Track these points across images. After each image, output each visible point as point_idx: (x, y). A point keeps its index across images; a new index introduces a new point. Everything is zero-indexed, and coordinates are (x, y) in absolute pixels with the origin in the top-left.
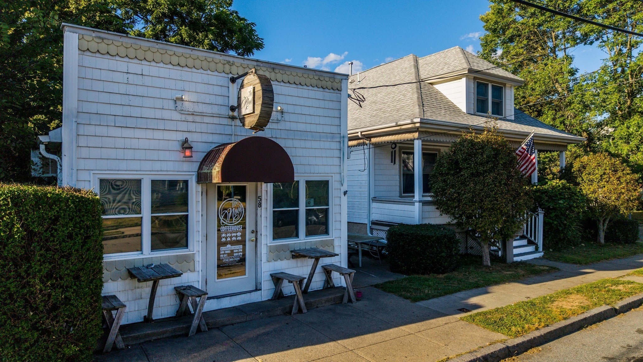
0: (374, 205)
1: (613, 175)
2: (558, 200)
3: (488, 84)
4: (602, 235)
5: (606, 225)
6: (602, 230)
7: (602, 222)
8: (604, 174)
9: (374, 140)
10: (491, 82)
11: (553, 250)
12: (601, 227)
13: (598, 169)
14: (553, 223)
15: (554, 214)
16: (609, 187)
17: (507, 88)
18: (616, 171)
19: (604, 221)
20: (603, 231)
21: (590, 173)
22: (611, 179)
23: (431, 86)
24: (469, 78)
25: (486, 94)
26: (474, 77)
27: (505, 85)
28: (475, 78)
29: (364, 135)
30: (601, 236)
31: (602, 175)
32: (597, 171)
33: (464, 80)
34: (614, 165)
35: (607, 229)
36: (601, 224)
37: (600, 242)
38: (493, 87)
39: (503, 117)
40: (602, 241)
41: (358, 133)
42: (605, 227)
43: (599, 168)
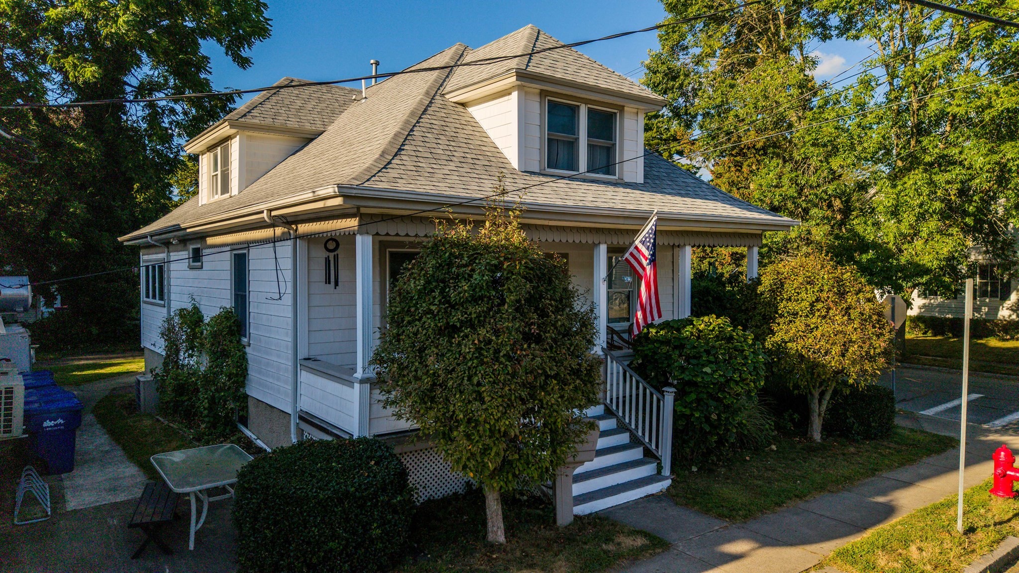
0: (305, 377)
1: (836, 303)
2: (704, 366)
3: (578, 106)
4: (817, 424)
5: (825, 403)
6: (816, 414)
7: (817, 395)
8: (818, 300)
9: (303, 228)
10: (586, 101)
11: (699, 469)
12: (815, 406)
13: (806, 289)
14: (693, 415)
15: (693, 396)
16: (825, 328)
17: (626, 116)
18: (842, 294)
19: (822, 394)
20: (819, 415)
21: (790, 297)
22: (831, 312)
23: (460, 109)
24: (526, 93)
25: (572, 127)
26: (542, 90)
27: (621, 109)
28: (543, 94)
29: (275, 216)
30: (814, 427)
31: (813, 302)
32: (803, 295)
33: (515, 95)
34: (839, 281)
35: (828, 409)
36: (817, 401)
37: (811, 440)
38: (591, 112)
39: (616, 177)
40: (817, 437)
41: (262, 212)
42: (824, 407)
43: (809, 287)
